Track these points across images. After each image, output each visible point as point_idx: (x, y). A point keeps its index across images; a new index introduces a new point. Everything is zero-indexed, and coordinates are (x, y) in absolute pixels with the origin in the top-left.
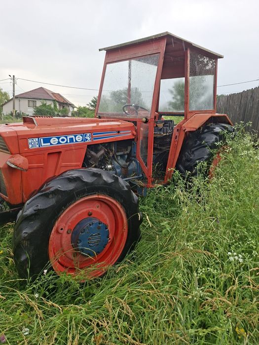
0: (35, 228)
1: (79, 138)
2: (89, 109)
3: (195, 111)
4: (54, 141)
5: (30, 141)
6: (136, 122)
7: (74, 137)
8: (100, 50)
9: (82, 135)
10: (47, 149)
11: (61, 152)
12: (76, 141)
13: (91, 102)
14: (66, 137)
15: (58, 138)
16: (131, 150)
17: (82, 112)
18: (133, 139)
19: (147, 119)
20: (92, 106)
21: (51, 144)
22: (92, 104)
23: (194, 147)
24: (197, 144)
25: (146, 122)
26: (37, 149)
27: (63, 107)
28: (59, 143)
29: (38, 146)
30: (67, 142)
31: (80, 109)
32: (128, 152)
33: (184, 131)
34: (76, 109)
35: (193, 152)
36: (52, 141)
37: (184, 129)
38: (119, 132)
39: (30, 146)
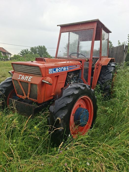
0: (66, 113)
1: (65, 69)
2: (20, 56)
3: (103, 57)
4: (57, 70)
5: (49, 70)
6: (82, 61)
7: (63, 68)
8: (58, 26)
9: (66, 67)
10: (55, 74)
11: (59, 76)
12: (64, 70)
13: (20, 52)
14: (61, 68)
15: (58, 69)
16: (79, 75)
17: (16, 57)
18: (80, 70)
19: (88, 60)
20: (21, 54)
21: (56, 72)
22: (21, 53)
23: (106, 73)
24: (107, 71)
25: (88, 61)
26: (52, 74)
27: (5, 55)
28: (59, 71)
29: (52, 72)
30: (61, 71)
31: (15, 56)
32: (77, 76)
33: (101, 65)
34: (12, 56)
35: (105, 75)
36: (56, 70)
37: (101, 64)
38: (76, 66)
39: (49, 73)
